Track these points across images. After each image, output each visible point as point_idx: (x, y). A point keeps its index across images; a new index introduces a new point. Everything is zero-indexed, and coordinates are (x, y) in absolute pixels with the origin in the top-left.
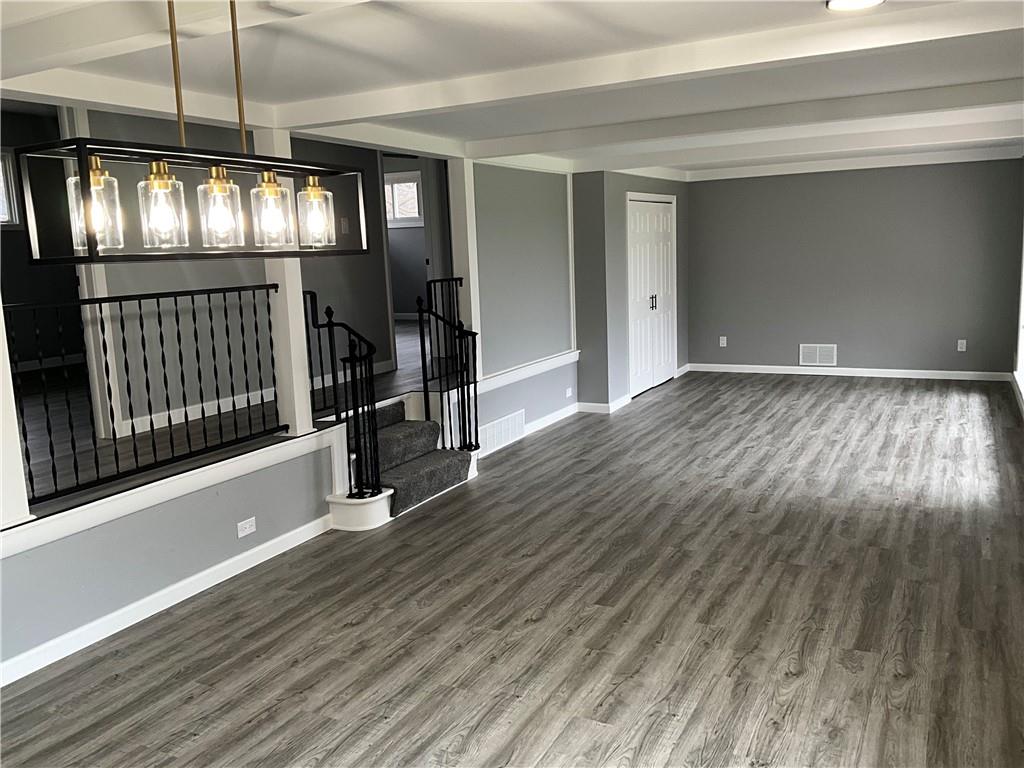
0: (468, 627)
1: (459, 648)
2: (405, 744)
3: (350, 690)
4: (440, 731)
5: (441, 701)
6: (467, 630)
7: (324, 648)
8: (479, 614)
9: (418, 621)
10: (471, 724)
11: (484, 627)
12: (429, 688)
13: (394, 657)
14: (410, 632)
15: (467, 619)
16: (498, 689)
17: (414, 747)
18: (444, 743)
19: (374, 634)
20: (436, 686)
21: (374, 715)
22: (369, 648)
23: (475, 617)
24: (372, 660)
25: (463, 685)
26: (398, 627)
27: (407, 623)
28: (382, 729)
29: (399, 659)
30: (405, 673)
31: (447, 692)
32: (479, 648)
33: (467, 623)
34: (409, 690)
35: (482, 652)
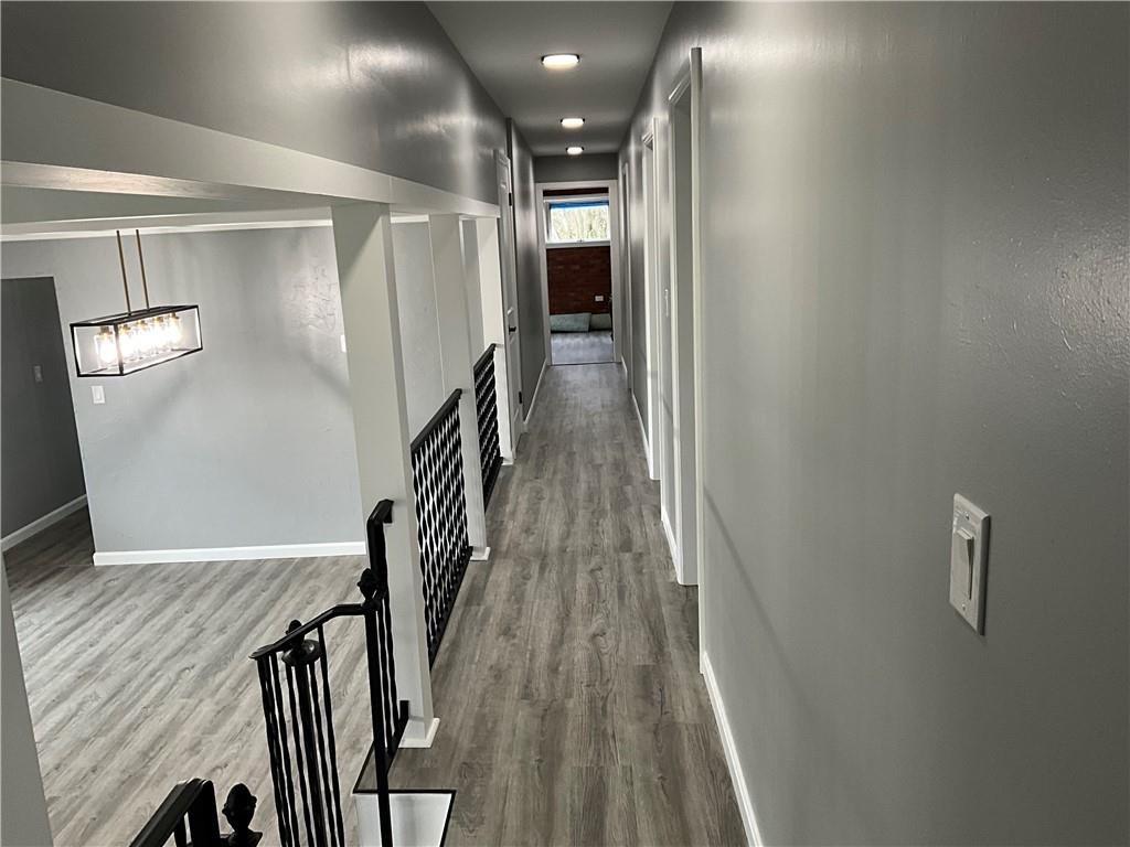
0: (86, 794)
1: (94, 770)
2: (124, 698)
3: (183, 718)
4: (100, 709)
5: (103, 726)
6: (86, 790)
7: (232, 740)
8: (74, 812)
9: (146, 786)
10: (77, 718)
11: (69, 796)
12: (116, 732)
13: (157, 748)
14: (151, 773)
15: (89, 802)
16: (54, 744)
17: (118, 697)
18: (95, 704)
19: (189, 764)
20: (110, 735)
21: (155, 707)
22: (186, 750)
23: (79, 807)
24: (176, 741)
25: (86, 741)
26: (165, 776)
27: (158, 782)
28: (145, 701)
29: (152, 748)
30: (141, 739)
31: (98, 733)
32: (73, 773)
33: (88, 798)
34: (133, 727)
35: (69, 771)
